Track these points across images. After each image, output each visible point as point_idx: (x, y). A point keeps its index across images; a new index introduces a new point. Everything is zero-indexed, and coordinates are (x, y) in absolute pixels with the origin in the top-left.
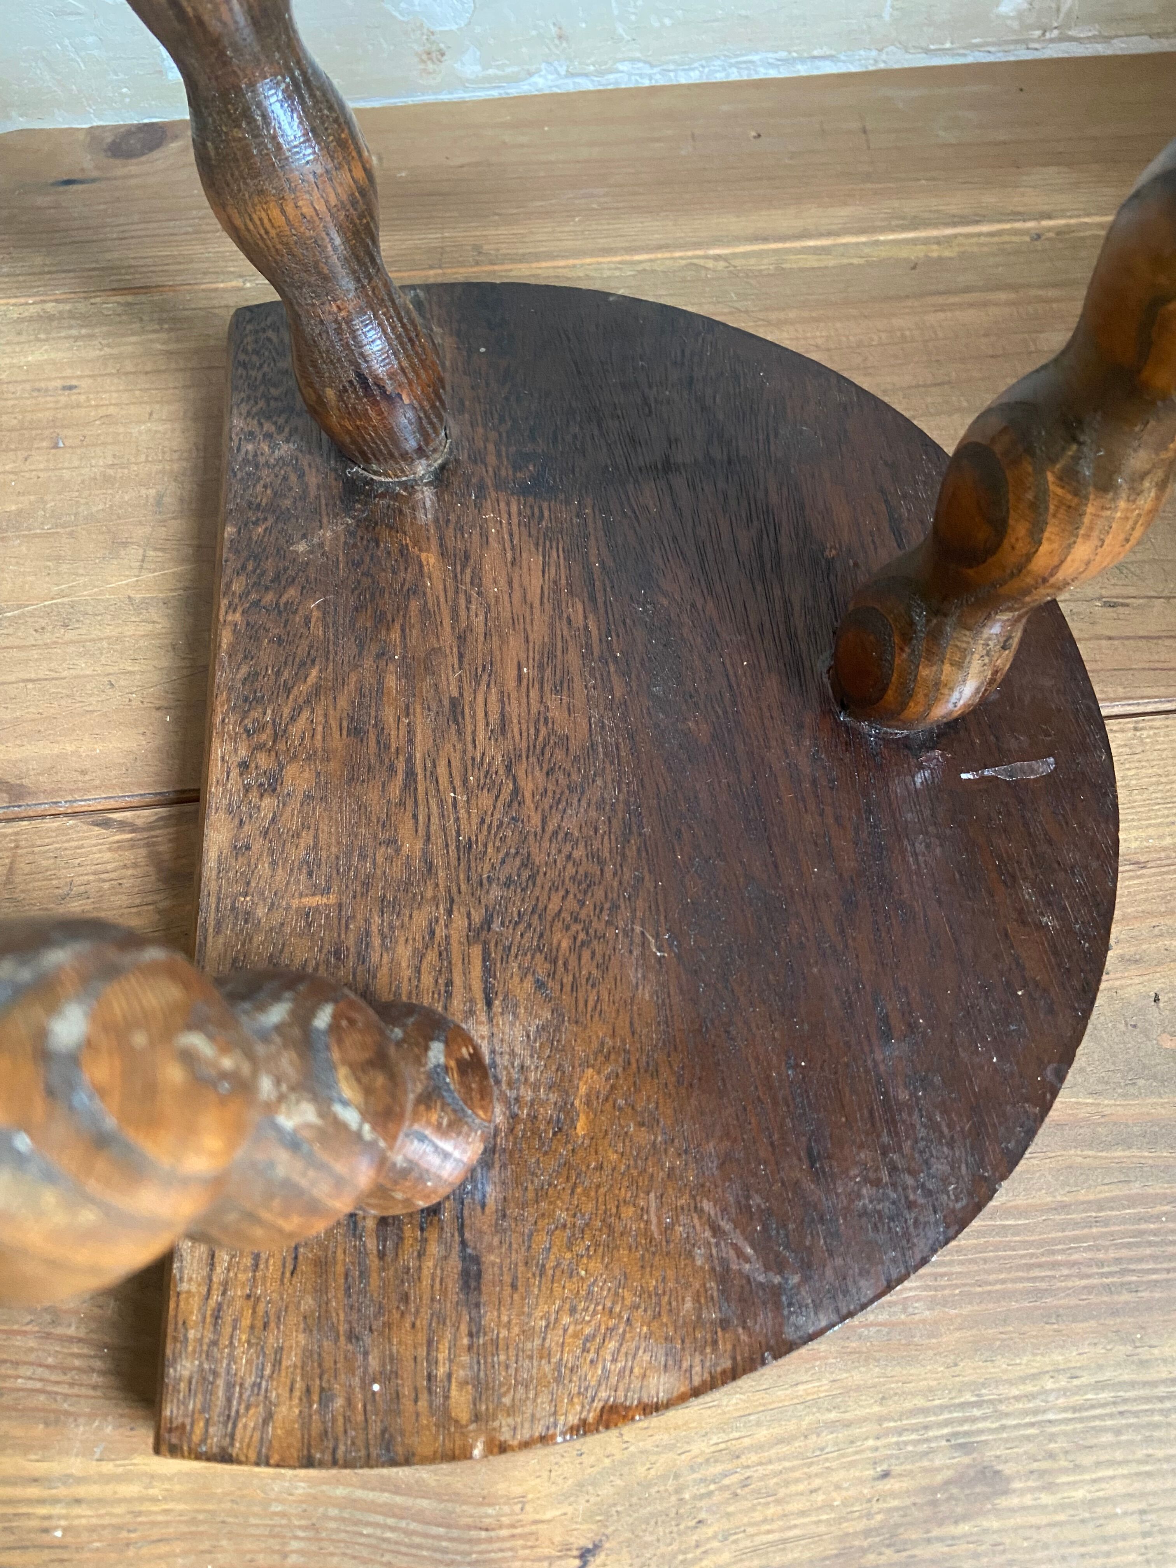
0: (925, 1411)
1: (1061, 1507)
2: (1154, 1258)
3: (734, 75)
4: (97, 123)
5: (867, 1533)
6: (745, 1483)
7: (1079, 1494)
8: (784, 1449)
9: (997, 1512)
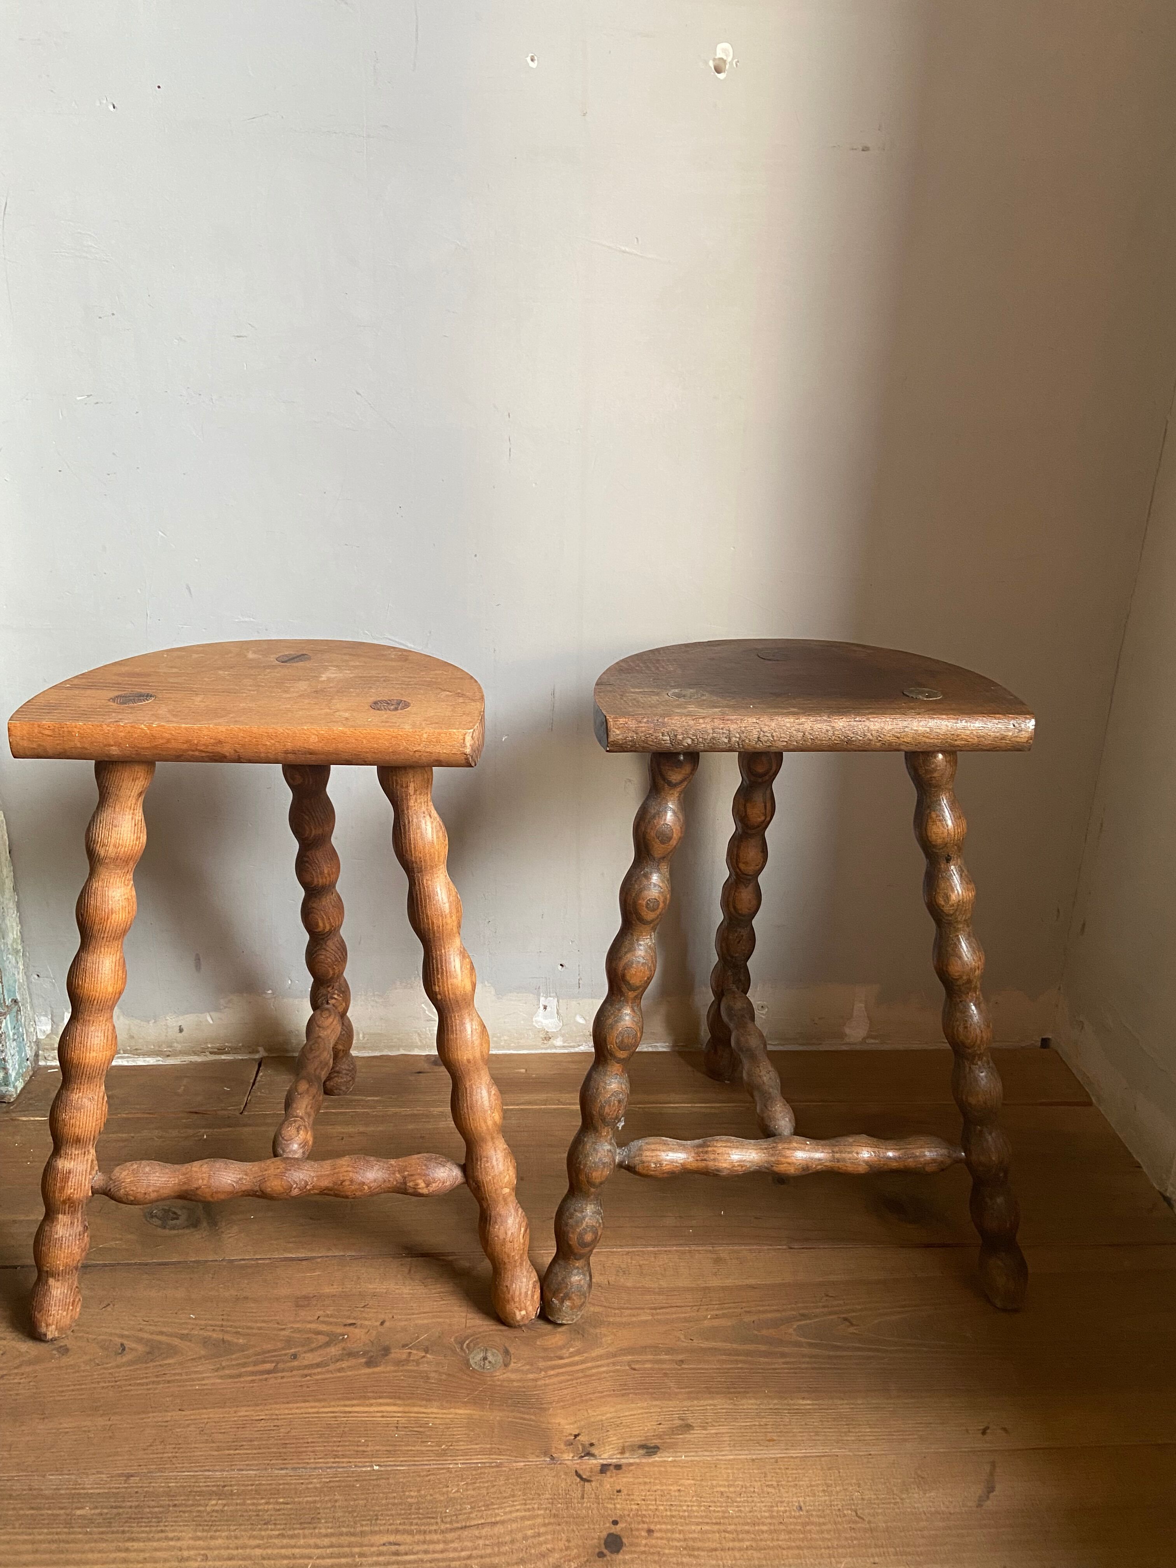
0: (673, 1411)
1: (707, 1434)
2: (742, 1382)
3: (650, 1050)
4: (428, 1053)
5: (654, 1436)
6: (621, 1423)
7: (713, 1431)
8: (632, 1417)
9: (690, 1434)
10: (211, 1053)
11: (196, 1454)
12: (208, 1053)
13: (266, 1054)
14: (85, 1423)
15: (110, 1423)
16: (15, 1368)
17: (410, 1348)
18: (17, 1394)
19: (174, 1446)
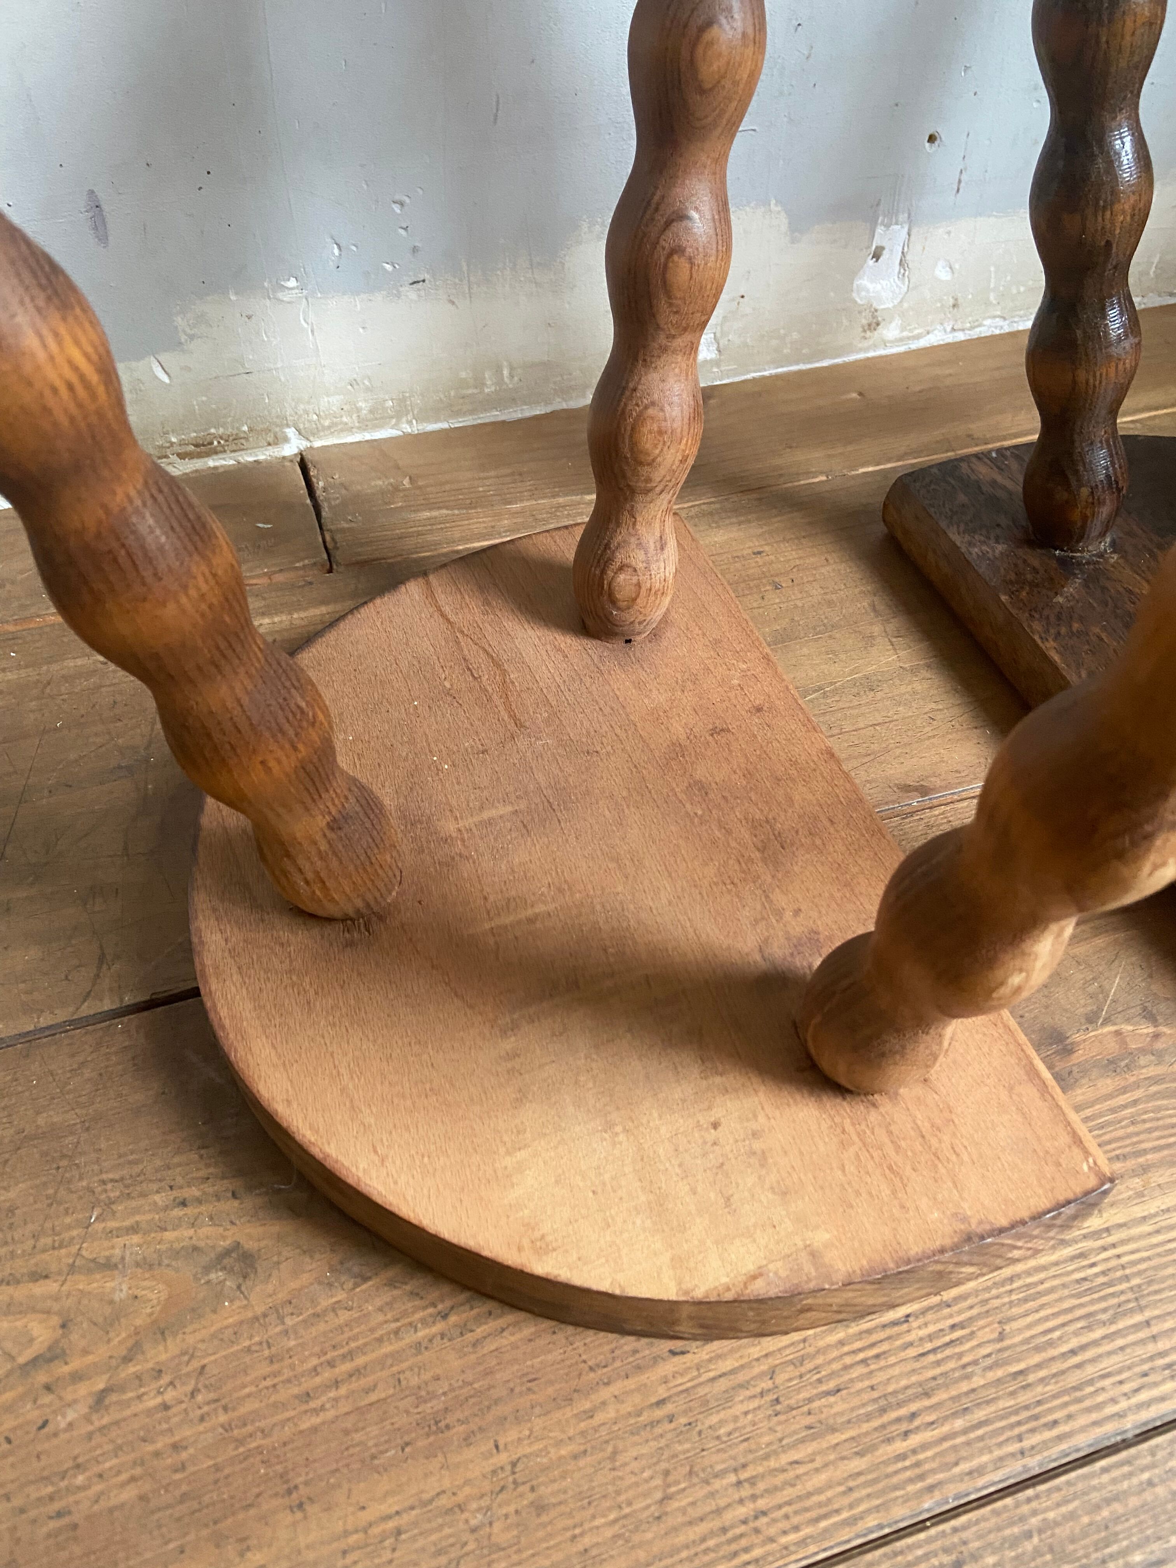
10: (181, 456)
11: (810, 1486)
12: (174, 458)
13: (303, 444)
14: (432, 1486)
15: (503, 1458)
16: (127, 1360)
17: (1107, 1021)
18: (176, 1447)
19: (732, 1478)
